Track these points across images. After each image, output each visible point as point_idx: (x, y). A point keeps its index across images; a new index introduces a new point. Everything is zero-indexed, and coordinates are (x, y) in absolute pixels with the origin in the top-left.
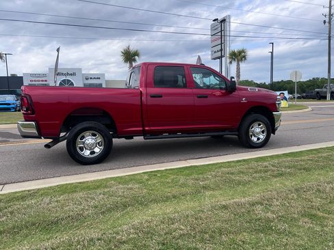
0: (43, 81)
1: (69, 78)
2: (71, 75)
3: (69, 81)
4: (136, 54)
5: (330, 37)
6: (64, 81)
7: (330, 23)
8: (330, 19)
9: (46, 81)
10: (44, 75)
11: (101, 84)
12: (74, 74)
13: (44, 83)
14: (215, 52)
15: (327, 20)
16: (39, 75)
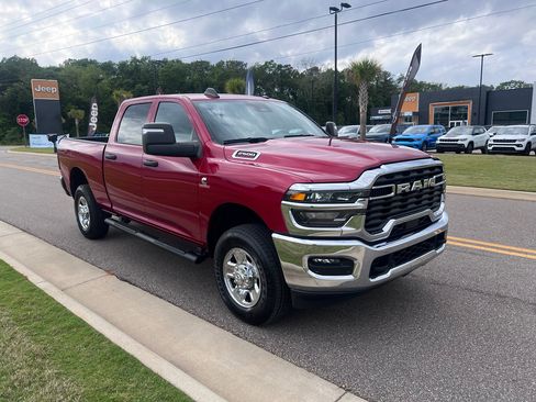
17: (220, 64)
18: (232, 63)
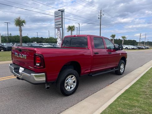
4: (24, 22)
5: (100, 24)
7: (101, 19)
8: (101, 17)
14: (57, 25)
15: (100, 18)
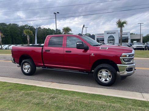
0: (102, 36)
1: (112, 35)
2: (113, 33)
3: (112, 36)
6: (110, 36)
9: (103, 36)
10: (103, 34)
11: (128, 37)
12: (115, 33)
13: (103, 37)
16: (101, 34)
17: (10, 24)
18: (14, 24)
